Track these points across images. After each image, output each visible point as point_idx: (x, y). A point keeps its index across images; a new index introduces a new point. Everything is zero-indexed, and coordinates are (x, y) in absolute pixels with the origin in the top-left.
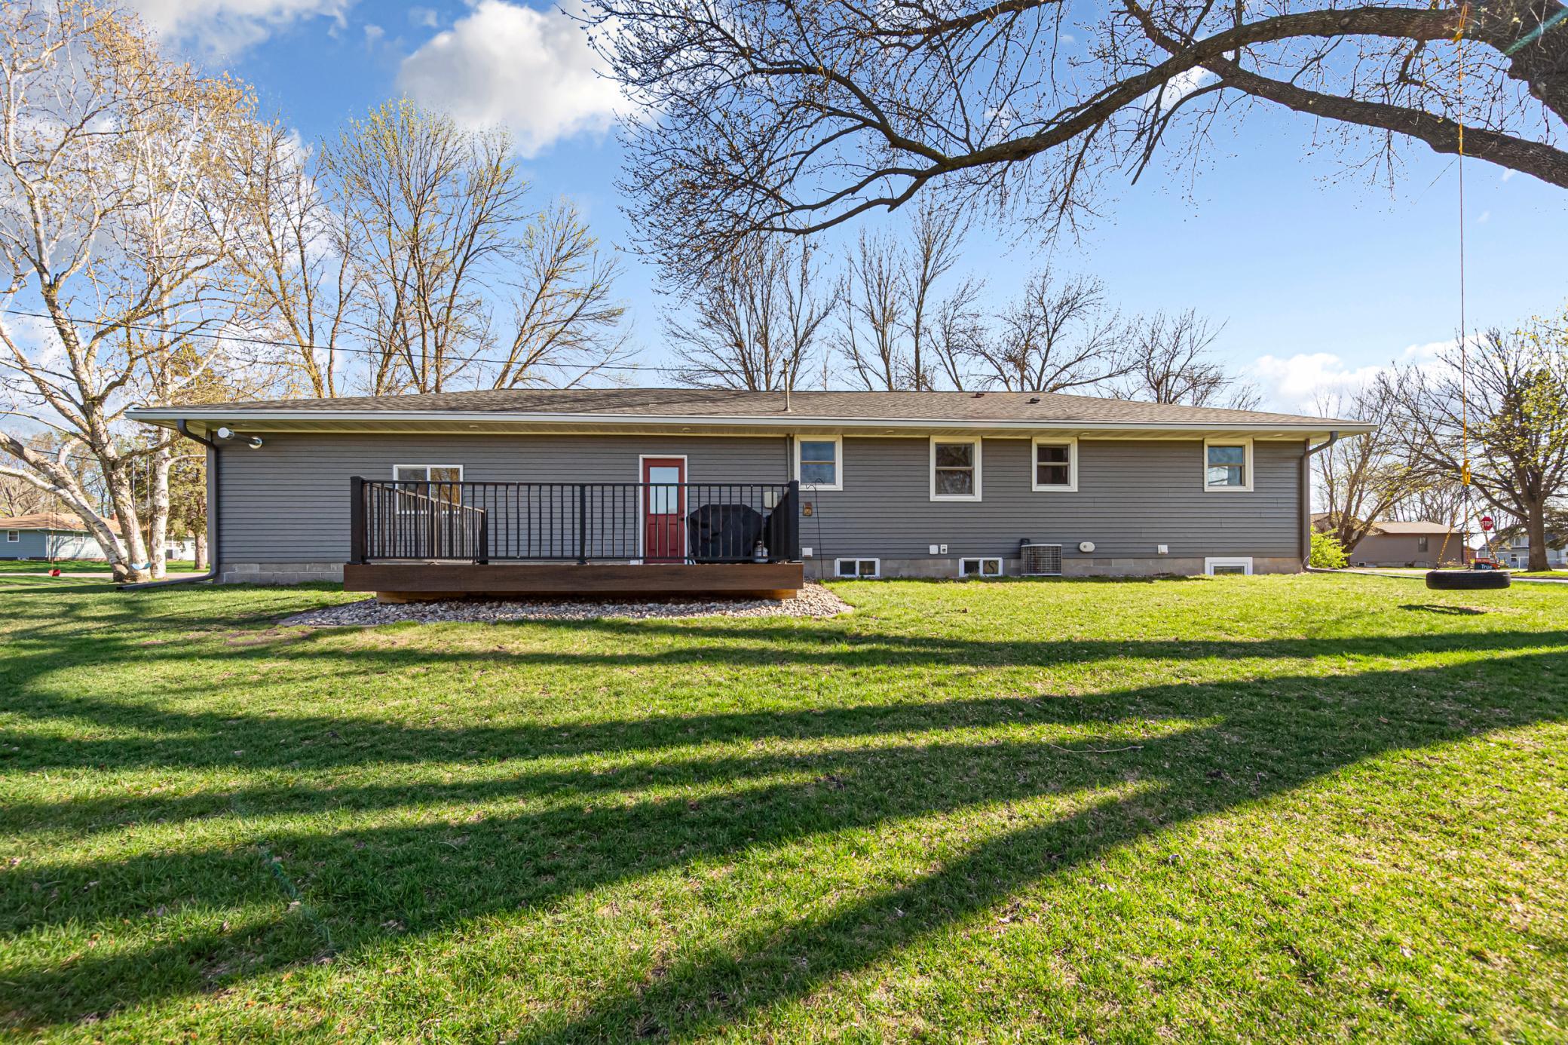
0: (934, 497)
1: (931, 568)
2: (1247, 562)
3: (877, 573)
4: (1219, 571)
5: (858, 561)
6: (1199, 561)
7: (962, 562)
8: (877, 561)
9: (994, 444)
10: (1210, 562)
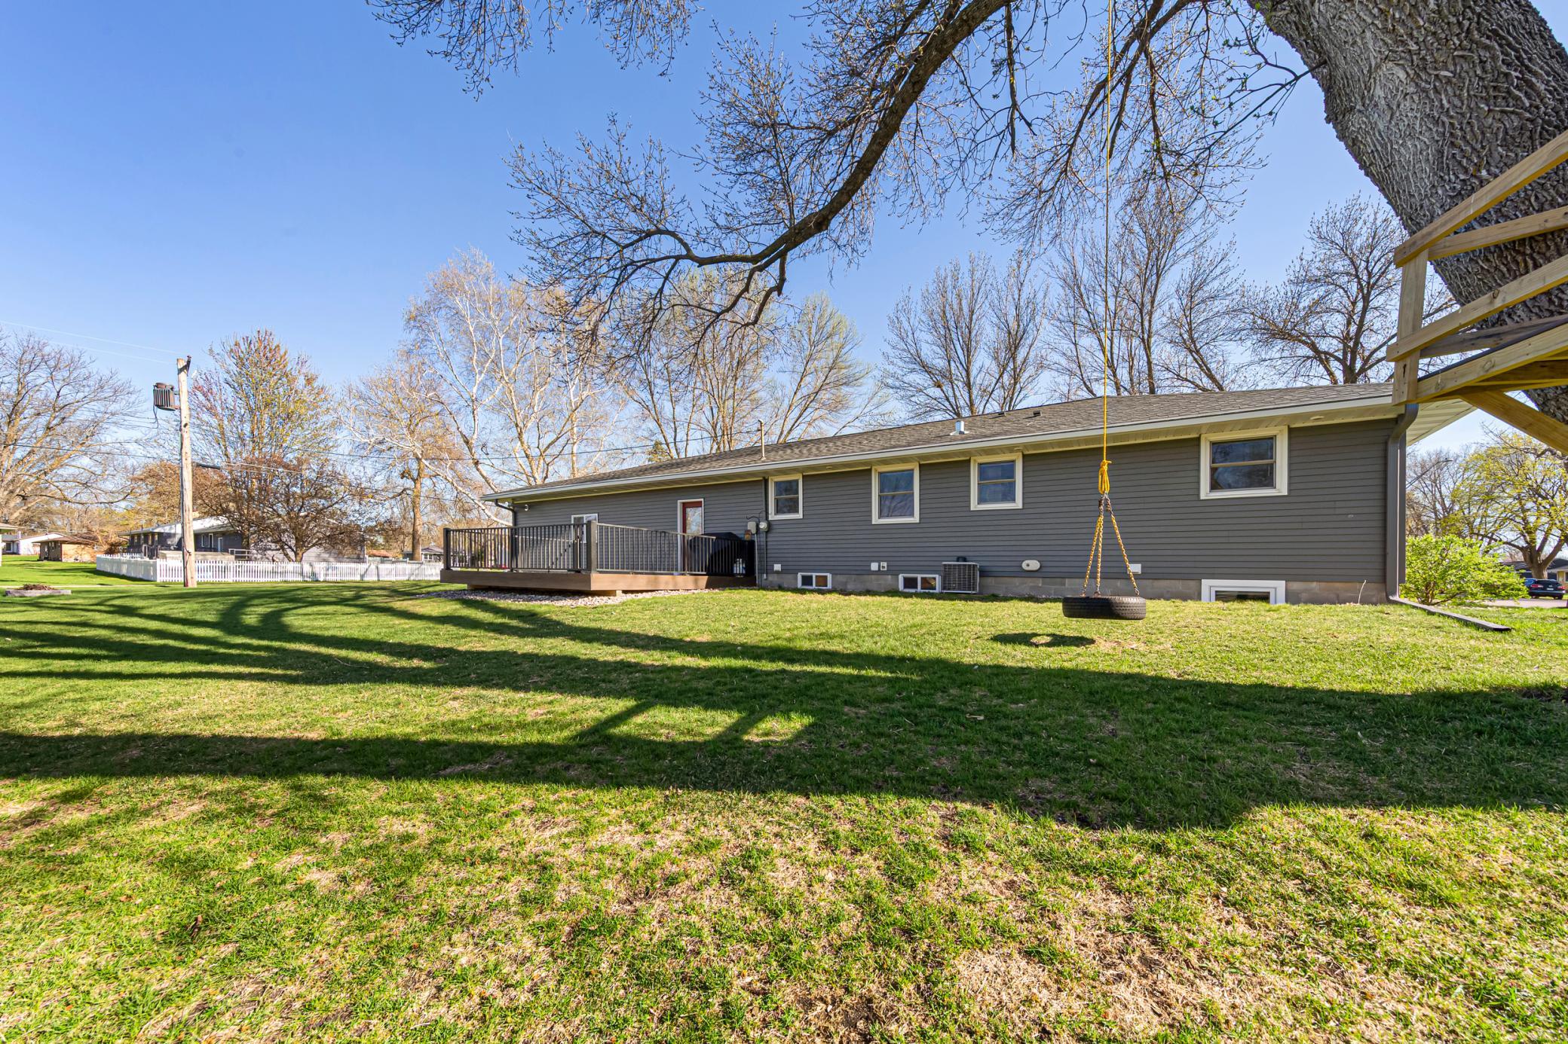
0: (875, 520)
1: (873, 583)
2: (1278, 587)
3: (829, 586)
4: (1221, 596)
5: (814, 575)
6: (1192, 583)
7: (901, 577)
8: (829, 576)
9: (930, 468)
10: (1209, 586)
